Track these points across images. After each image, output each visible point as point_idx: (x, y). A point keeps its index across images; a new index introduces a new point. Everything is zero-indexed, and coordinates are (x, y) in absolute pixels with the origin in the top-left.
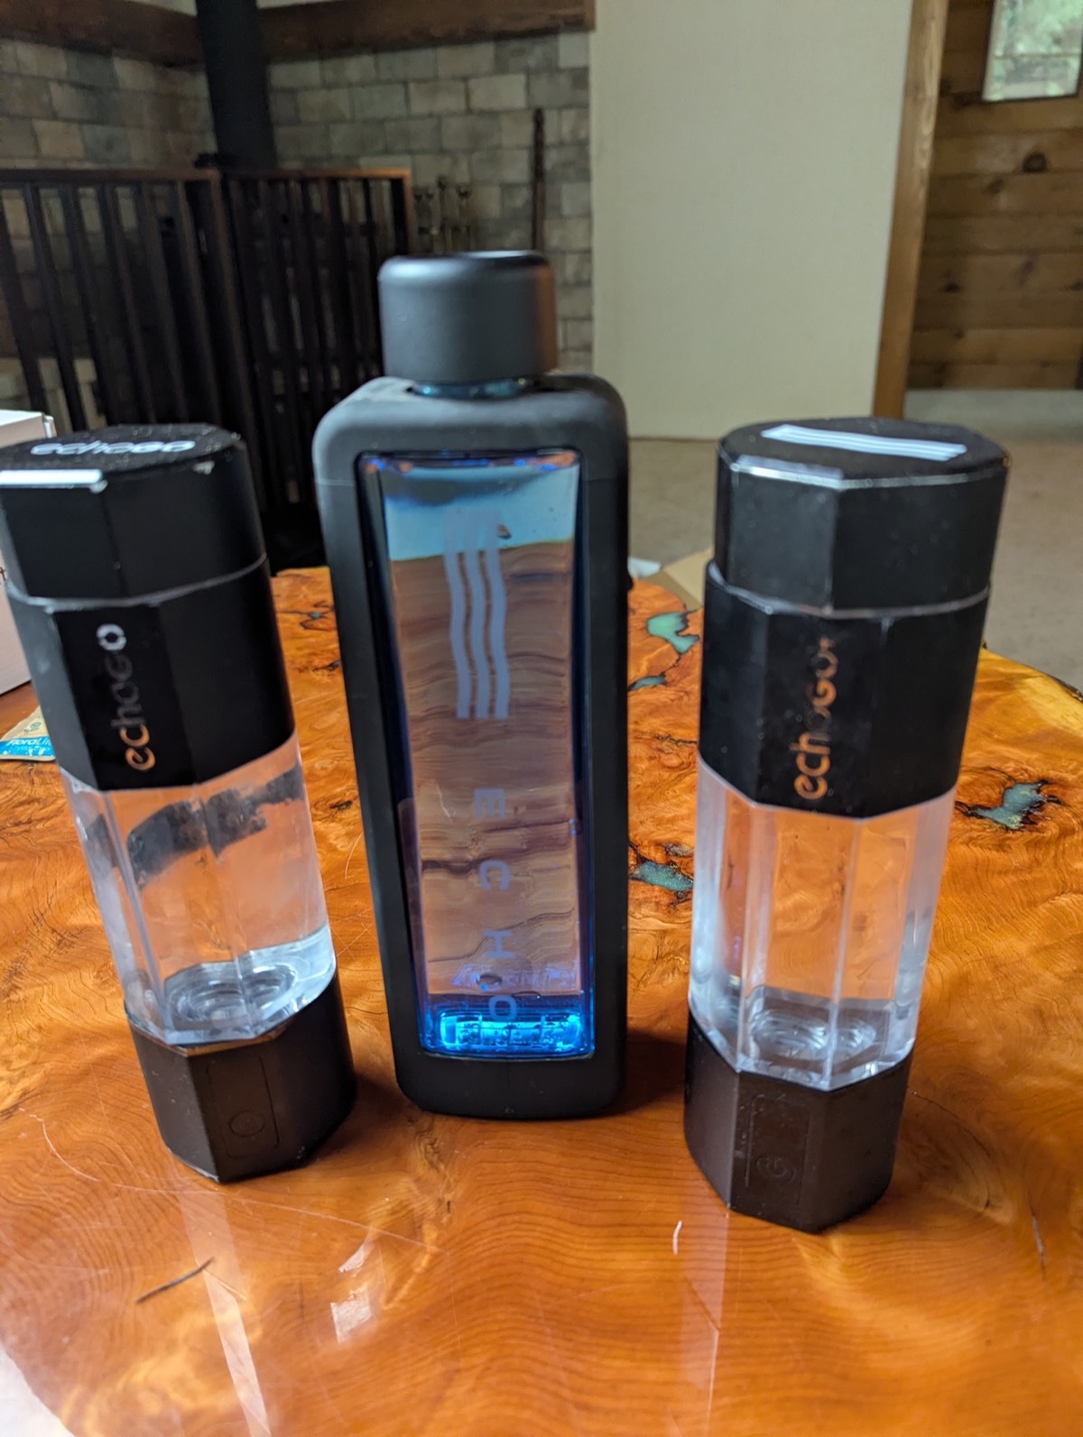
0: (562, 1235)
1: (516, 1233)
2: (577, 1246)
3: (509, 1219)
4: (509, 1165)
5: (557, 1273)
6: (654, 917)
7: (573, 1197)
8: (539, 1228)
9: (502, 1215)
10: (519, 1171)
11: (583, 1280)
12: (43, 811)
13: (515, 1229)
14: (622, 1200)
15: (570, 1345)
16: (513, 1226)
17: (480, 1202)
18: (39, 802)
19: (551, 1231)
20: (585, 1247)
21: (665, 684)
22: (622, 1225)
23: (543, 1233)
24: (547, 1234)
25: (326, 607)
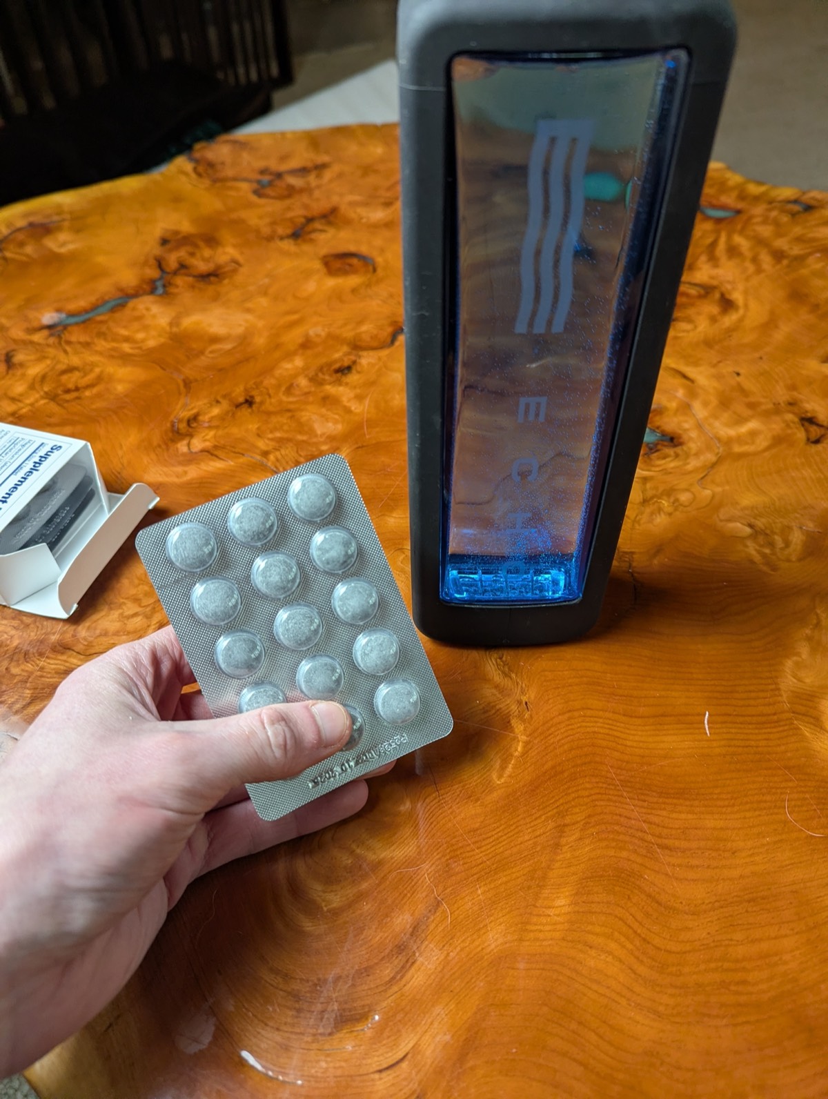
0: (618, 724)
1: (584, 724)
2: (632, 732)
3: (576, 714)
4: (566, 673)
5: (622, 753)
7: (621, 696)
8: (601, 720)
9: (570, 711)
10: (574, 677)
11: (643, 757)
12: (86, 379)
13: (583, 722)
14: (659, 697)
15: (645, 804)
16: (580, 720)
17: (551, 701)
18: (79, 370)
19: (610, 722)
20: (640, 733)
22: (663, 715)
23: (604, 723)
24: (608, 724)
25: (271, 174)
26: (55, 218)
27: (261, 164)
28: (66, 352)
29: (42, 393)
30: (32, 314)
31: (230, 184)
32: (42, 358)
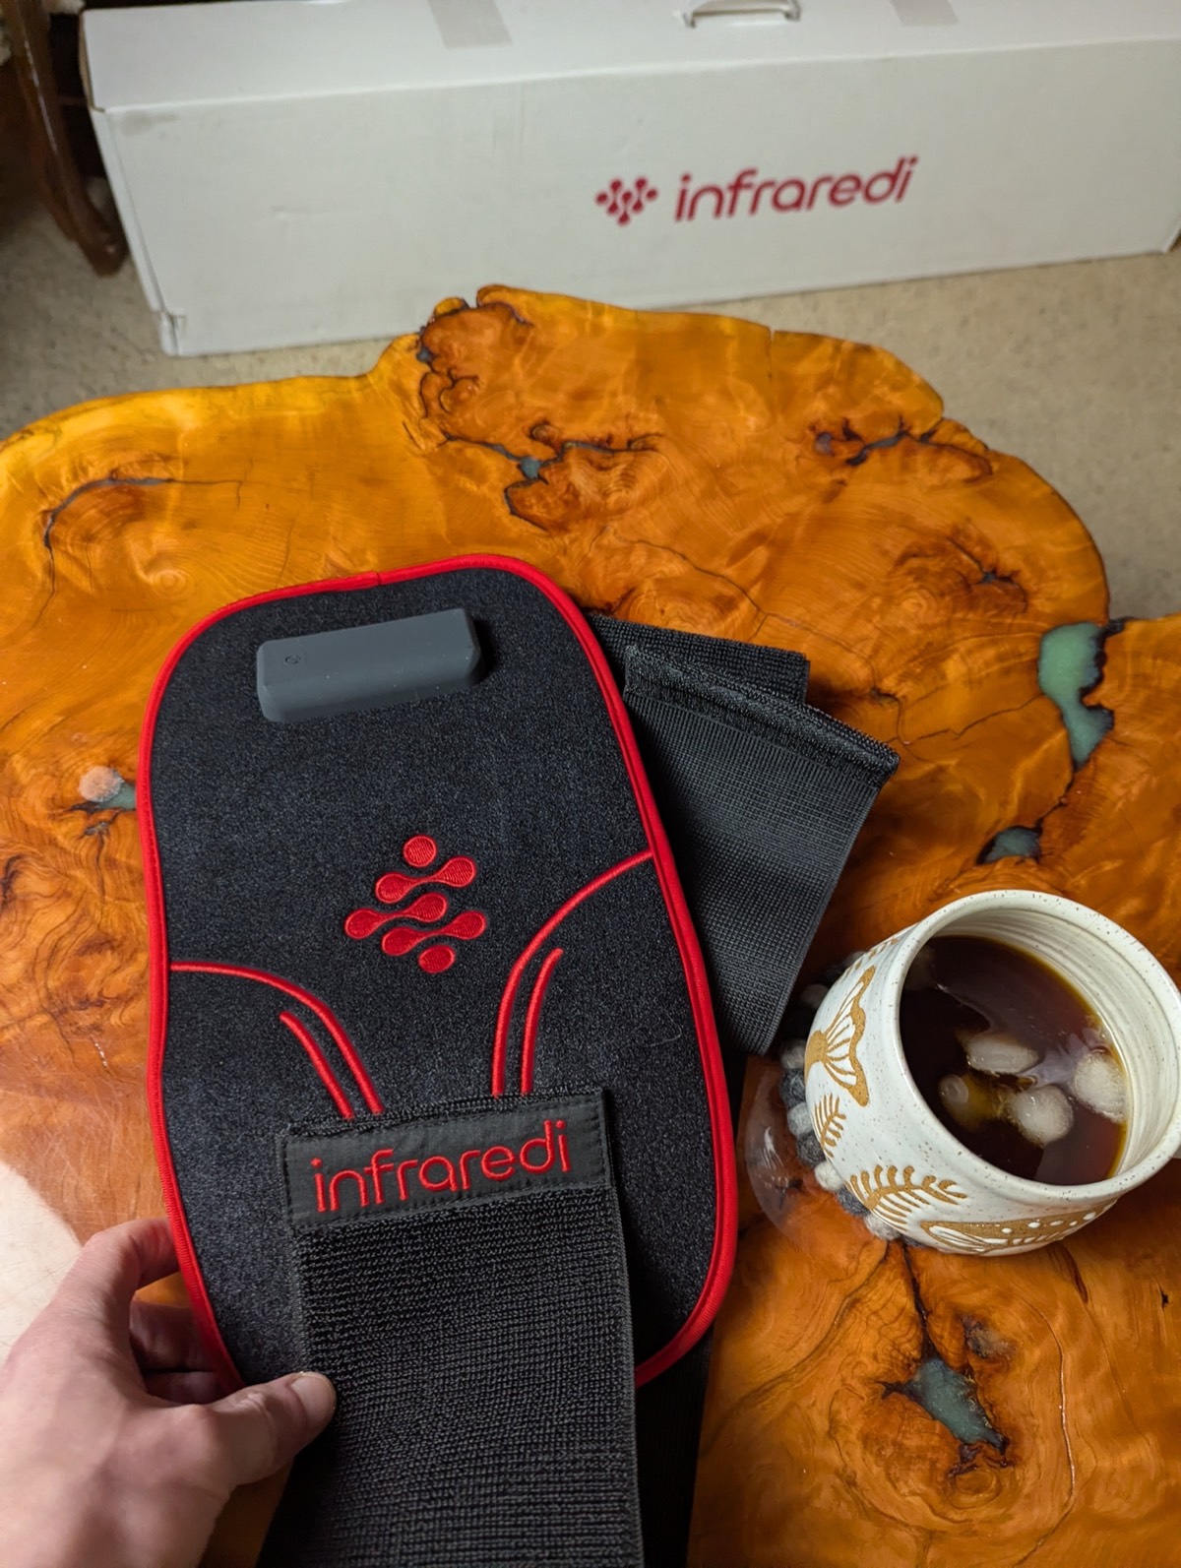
6: (924, 1497)
12: (119, 977)
18: (113, 948)
21: (1037, 857)
25: (547, 442)
26: (159, 472)
27: (536, 404)
28: (102, 884)
29: (43, 993)
30: (68, 759)
31: (471, 452)
32: (62, 895)
